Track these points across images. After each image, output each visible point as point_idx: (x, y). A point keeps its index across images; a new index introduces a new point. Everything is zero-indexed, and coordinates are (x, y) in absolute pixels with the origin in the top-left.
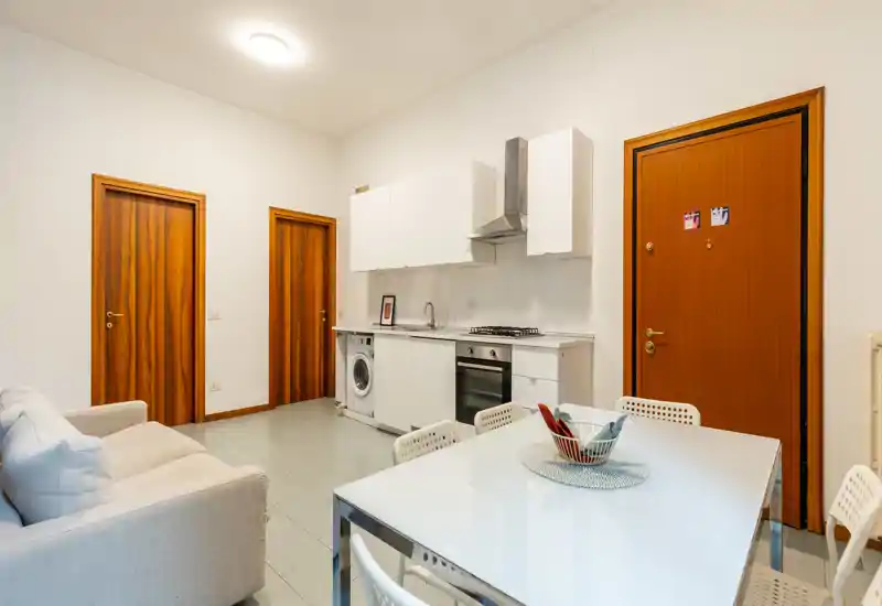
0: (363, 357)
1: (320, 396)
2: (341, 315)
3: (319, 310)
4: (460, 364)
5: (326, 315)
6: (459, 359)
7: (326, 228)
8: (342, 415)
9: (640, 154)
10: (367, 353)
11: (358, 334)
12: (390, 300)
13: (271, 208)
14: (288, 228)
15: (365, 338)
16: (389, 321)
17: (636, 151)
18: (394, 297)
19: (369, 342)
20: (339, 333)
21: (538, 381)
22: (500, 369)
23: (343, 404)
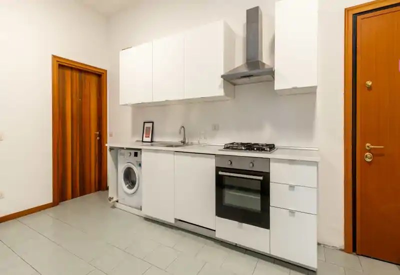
0: (132, 166)
1: (96, 191)
2: (111, 135)
3: (94, 131)
4: (220, 173)
5: (100, 135)
6: (218, 169)
7: (100, 76)
8: (114, 207)
9: (359, 17)
10: (135, 163)
11: (127, 149)
12: (150, 125)
13: (54, 57)
14: (68, 73)
15: (133, 152)
16: (149, 139)
17: (355, 16)
18: (153, 123)
19: (136, 154)
20: (111, 149)
21: (296, 187)
22: (261, 178)
23: (115, 199)
